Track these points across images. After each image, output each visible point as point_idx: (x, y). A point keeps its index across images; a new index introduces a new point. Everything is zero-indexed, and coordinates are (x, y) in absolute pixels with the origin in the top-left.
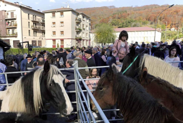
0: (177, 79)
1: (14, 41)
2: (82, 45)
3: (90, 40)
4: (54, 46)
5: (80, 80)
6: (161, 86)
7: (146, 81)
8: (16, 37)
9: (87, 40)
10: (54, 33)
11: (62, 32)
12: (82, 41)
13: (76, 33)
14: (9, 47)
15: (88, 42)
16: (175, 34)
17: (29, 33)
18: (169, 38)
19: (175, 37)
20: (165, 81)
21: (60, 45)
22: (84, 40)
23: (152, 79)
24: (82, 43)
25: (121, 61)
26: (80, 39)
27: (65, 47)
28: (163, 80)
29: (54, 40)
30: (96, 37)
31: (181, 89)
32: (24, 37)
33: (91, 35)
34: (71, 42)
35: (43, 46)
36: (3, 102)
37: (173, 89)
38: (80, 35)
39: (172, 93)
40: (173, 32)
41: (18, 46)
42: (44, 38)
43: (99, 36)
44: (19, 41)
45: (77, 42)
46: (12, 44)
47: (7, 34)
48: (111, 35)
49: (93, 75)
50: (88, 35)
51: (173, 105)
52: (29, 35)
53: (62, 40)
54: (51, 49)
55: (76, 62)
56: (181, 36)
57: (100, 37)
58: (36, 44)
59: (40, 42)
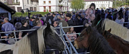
0: (126, 35)
1: (18, 7)
2: (63, 10)
3: (68, 7)
4: (45, 11)
5: (64, 35)
6: (116, 40)
7: (106, 37)
8: (19, 5)
9: (66, 7)
10: (45, 2)
11: (50, 2)
12: (63, 7)
13: (59, 2)
14: (15, 12)
15: (67, 8)
16: (121, 3)
17: (28, 2)
18: (117, 5)
19: (121, 4)
20: (118, 37)
21: (48, 10)
22: (64, 7)
23: (110, 36)
24: (63, 9)
25: (91, 22)
26: (62, 6)
27: (52, 11)
28: (117, 36)
29: (45, 7)
30: (72, 5)
31: (128, 42)
32: (24, 5)
33: (69, 3)
34: (56, 8)
35: (37, 10)
36: (13, 52)
37: (123, 42)
38: (62, 3)
39: (123, 44)
40: (120, 1)
41: (21, 11)
42: (38, 5)
43: (73, 4)
44: (21, 7)
45: (59, 8)
46: (16, 10)
47: (13, 3)
48: (82, 3)
49: (71, 31)
50: (67, 3)
51: (123, 52)
52: (28, 3)
53: (50, 7)
54: (43, 12)
55: (61, 23)
56: (124, 4)
57: (75, 5)
58: (33, 9)
59: (35, 8)
